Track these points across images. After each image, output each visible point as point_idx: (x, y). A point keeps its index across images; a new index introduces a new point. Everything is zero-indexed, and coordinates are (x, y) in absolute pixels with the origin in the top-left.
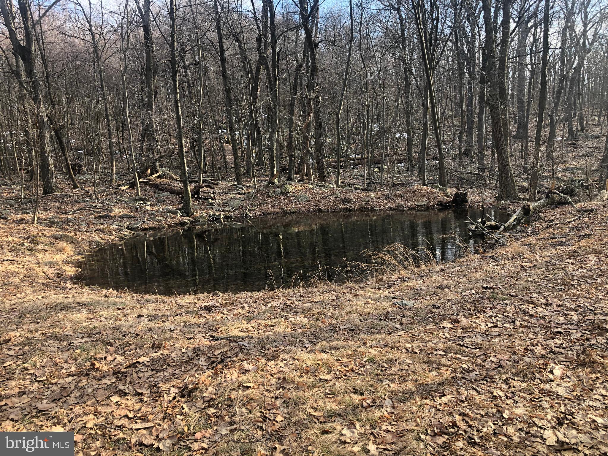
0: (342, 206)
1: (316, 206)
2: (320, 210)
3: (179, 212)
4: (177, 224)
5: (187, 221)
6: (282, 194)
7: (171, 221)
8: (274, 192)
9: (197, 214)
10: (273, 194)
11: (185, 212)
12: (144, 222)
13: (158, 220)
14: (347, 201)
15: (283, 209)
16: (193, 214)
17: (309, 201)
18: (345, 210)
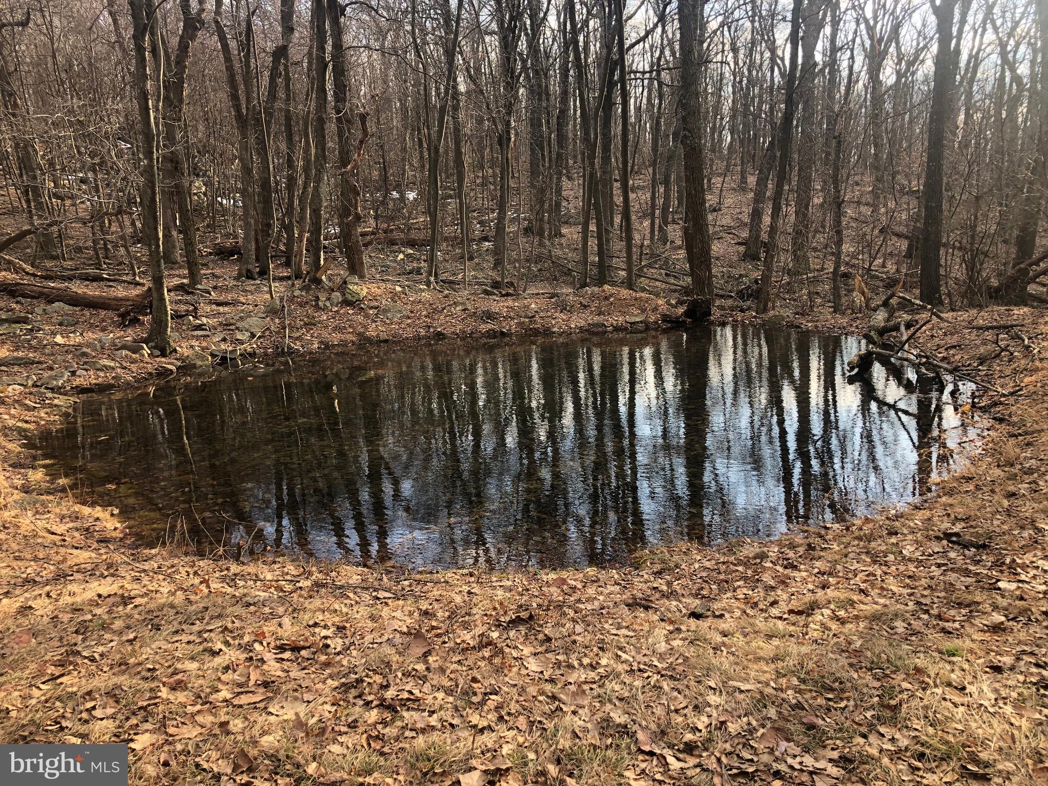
0: (484, 328)
1: (429, 327)
2: (440, 336)
3: (145, 346)
4: (150, 374)
5: (170, 367)
6: (347, 303)
7: (134, 367)
8: (328, 299)
9: (183, 349)
10: (328, 304)
11: (155, 347)
12: (73, 373)
13: (105, 366)
14: (489, 316)
15: (359, 334)
16: (175, 351)
17: (409, 318)
18: (492, 334)
